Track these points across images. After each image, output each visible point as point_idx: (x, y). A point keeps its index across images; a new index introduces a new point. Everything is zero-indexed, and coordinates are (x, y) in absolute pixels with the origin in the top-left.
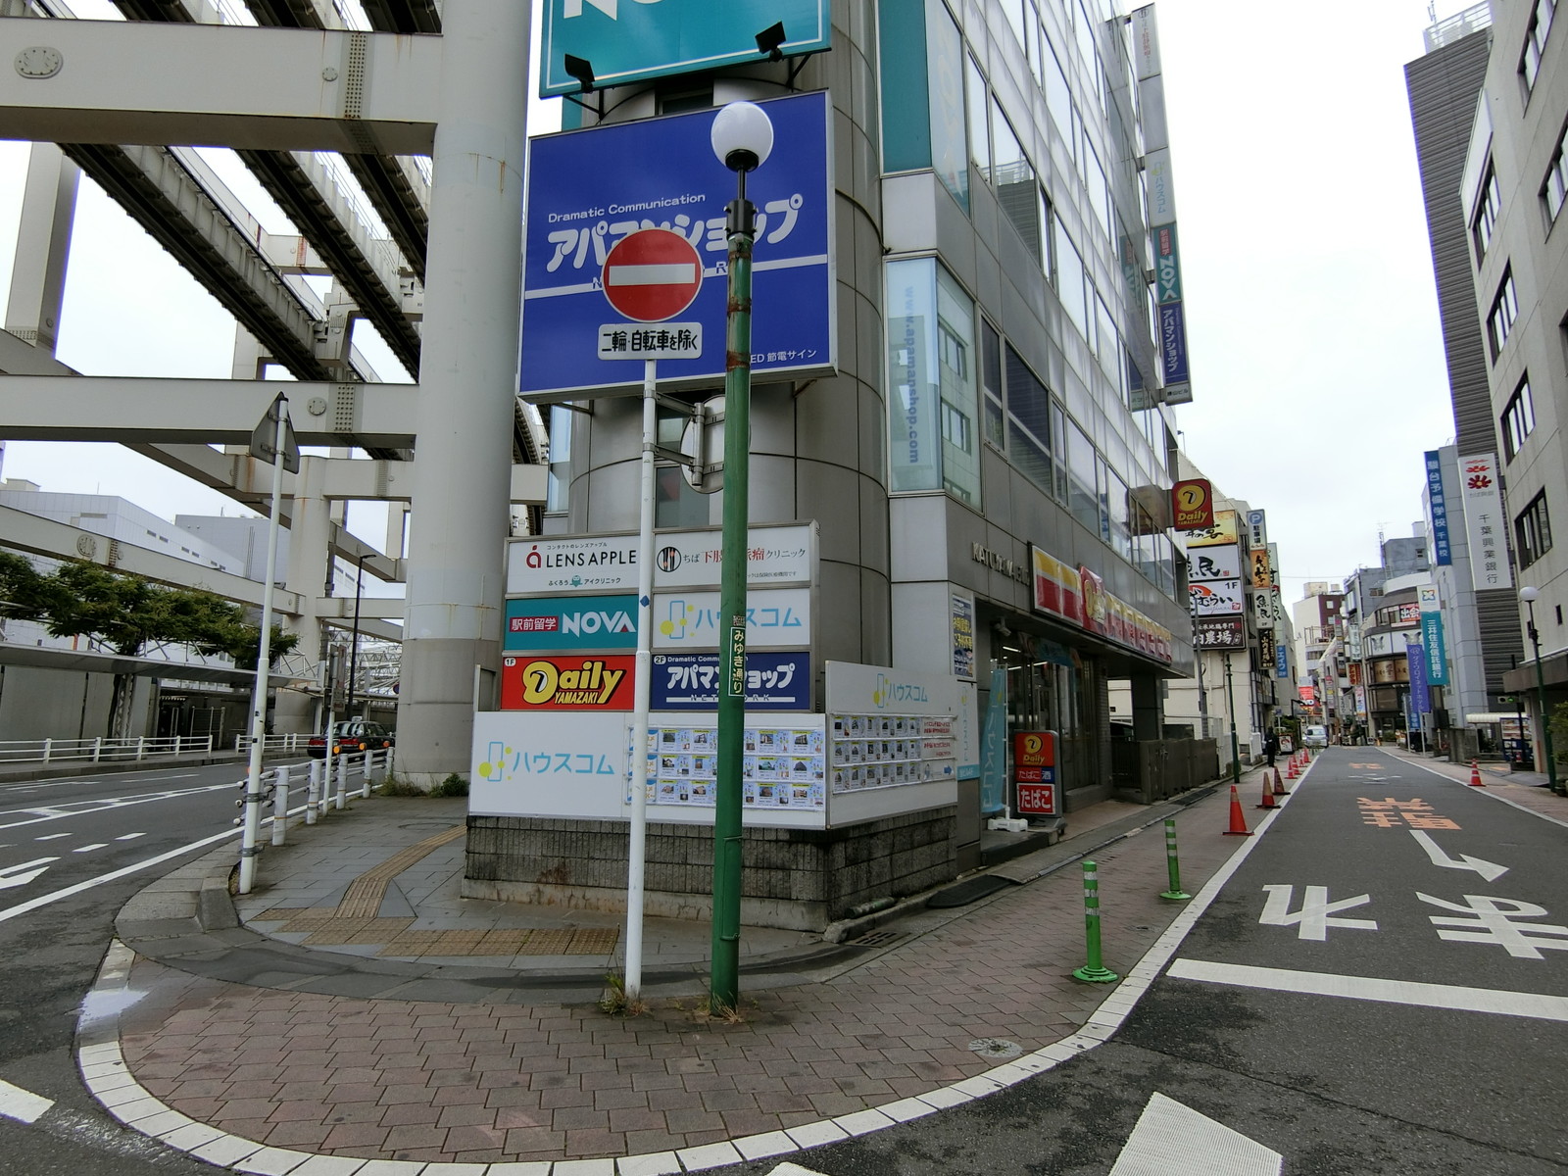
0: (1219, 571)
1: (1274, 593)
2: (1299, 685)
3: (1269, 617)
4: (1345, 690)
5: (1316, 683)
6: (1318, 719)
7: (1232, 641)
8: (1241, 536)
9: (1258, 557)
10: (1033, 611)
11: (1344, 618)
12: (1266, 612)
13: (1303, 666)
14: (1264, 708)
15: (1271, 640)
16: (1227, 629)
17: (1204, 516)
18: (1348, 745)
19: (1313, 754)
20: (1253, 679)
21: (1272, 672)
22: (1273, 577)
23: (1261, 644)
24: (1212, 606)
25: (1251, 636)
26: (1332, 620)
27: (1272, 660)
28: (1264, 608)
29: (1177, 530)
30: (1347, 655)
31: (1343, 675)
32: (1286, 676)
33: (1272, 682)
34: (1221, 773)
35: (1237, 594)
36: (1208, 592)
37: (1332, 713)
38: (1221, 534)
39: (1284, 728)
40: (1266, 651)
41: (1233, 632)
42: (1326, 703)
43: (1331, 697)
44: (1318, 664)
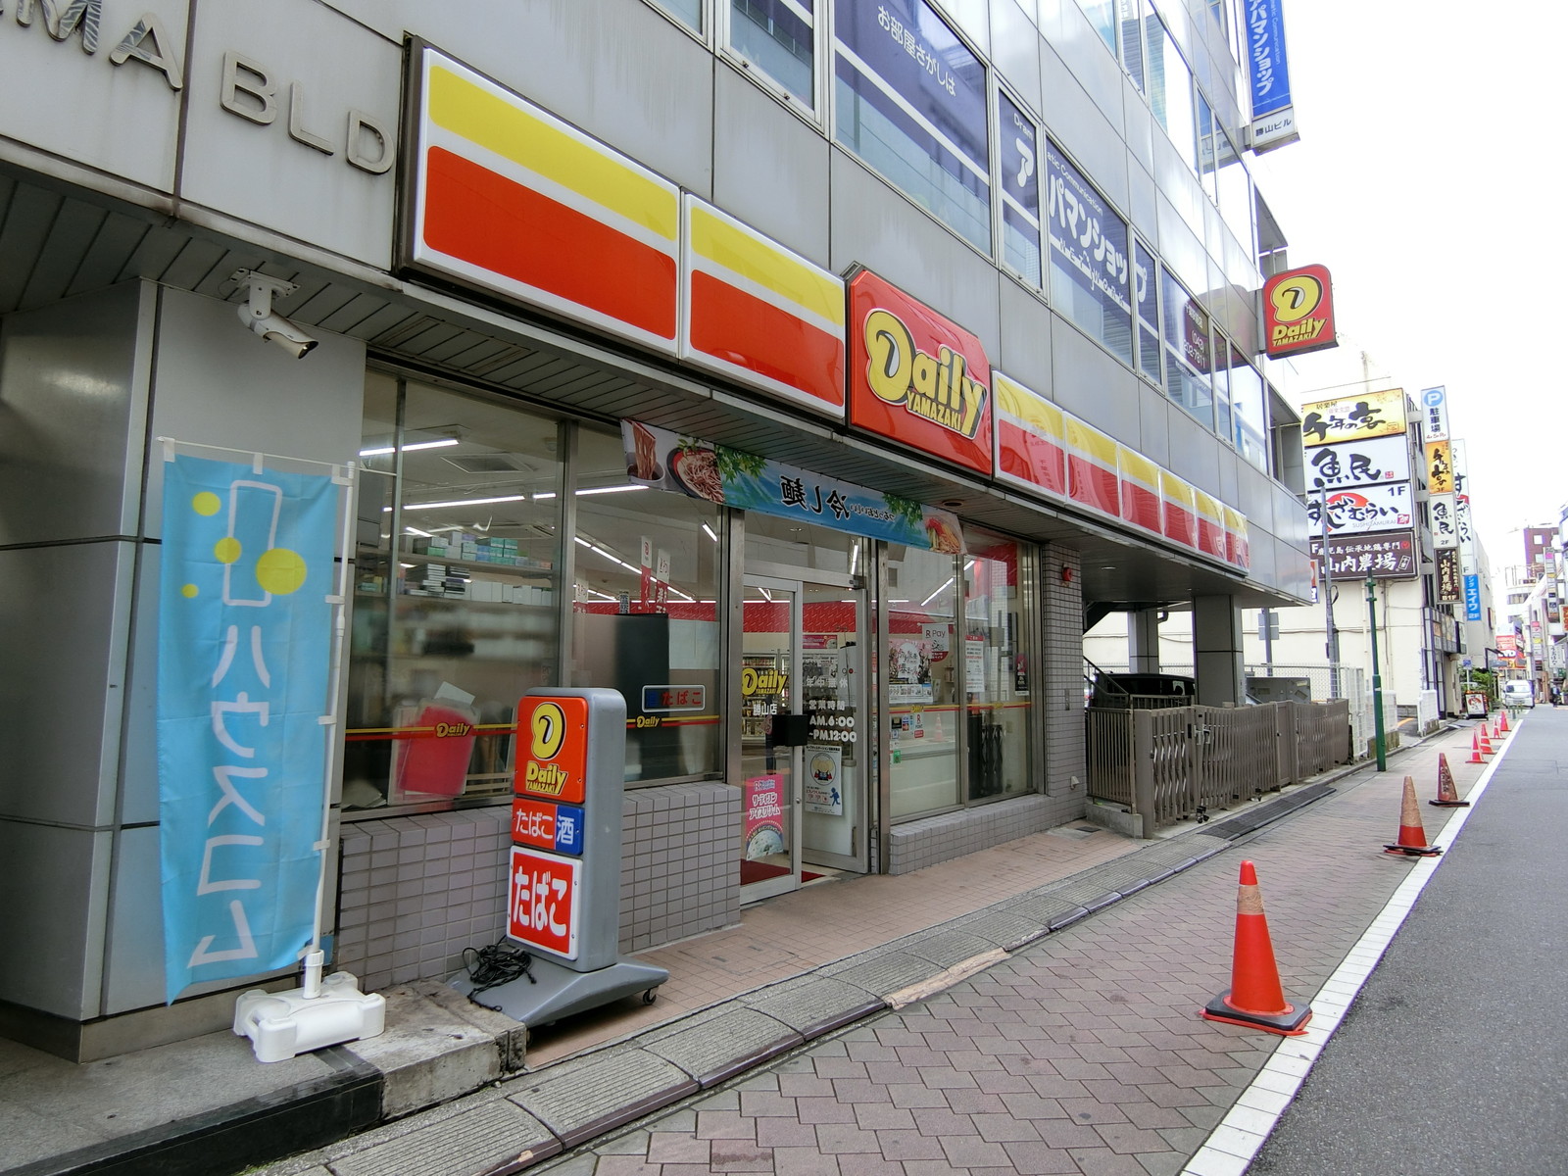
0: (1379, 472)
1: (1461, 505)
2: (1497, 633)
3: (1451, 532)
4: (1557, 638)
5: (1519, 631)
6: (1520, 673)
7: (1396, 567)
8: (1412, 424)
9: (1437, 451)
10: (406, 270)
11: (1557, 551)
12: (1447, 525)
13: (1502, 612)
14: (1442, 659)
15: (1453, 564)
16: (1390, 550)
17: (1318, 325)
18: (1561, 704)
19: (1514, 717)
20: (1427, 617)
21: (1459, 610)
22: (1460, 484)
23: (1440, 569)
24: (1368, 520)
25: (1425, 560)
26: (1539, 558)
27: (1455, 591)
28: (1444, 520)
29: (1272, 357)
30: (1561, 595)
31: (1555, 620)
32: (1479, 618)
33: (1457, 623)
34: (1357, 754)
35: (1405, 503)
36: (1362, 500)
37: (1539, 667)
38: (1383, 422)
39: (1475, 684)
40: (1446, 578)
41: (1398, 555)
42: (1531, 654)
43: (1537, 646)
44: (1522, 610)
